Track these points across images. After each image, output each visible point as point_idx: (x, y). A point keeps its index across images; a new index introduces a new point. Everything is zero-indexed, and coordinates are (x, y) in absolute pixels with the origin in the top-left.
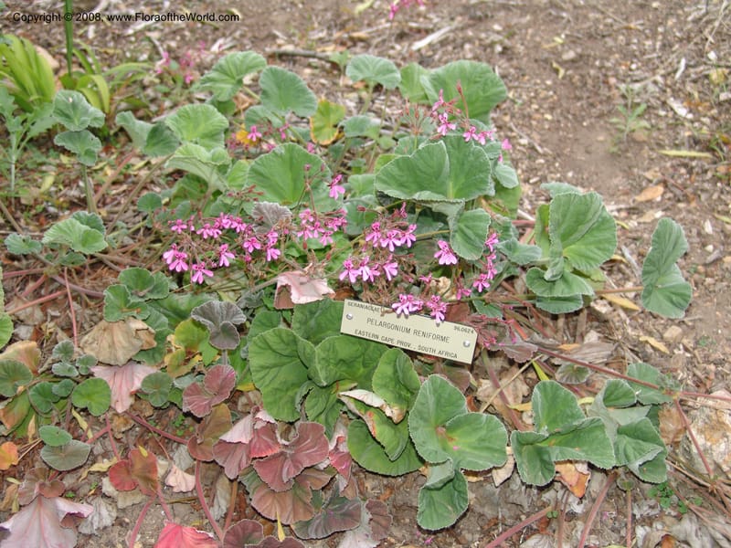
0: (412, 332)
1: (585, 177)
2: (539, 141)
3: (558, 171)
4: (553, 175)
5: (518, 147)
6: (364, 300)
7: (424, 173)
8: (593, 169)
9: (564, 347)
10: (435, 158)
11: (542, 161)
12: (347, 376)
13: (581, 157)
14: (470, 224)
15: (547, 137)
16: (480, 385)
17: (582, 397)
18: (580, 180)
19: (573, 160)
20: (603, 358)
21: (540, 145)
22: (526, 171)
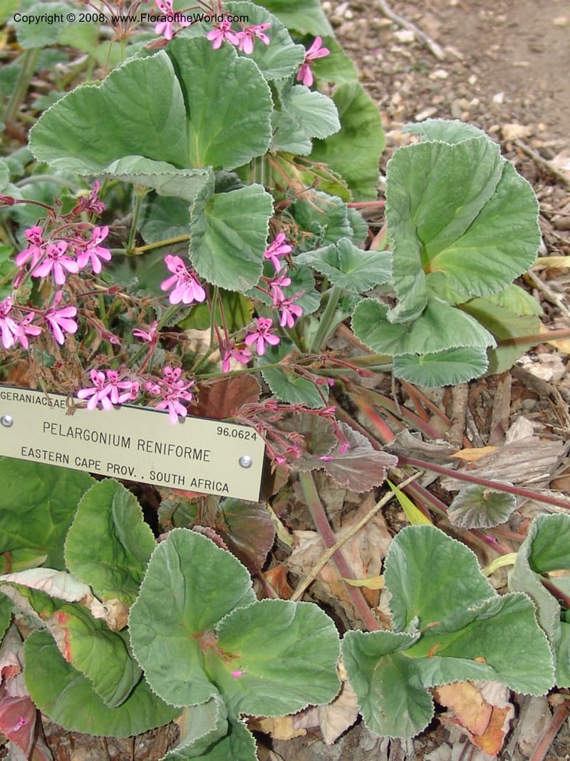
0: (134, 443)
1: (527, 102)
2: (436, 35)
3: (475, 94)
4: (463, 102)
5: (395, 49)
6: (33, 386)
7: (132, 119)
8: (544, 85)
9: (467, 454)
10: (149, 88)
11: (442, 74)
12: (25, 541)
13: (521, 60)
14: (235, 217)
15: (453, 23)
16: (296, 543)
17: (502, 553)
18: (517, 109)
19: (505, 68)
20: (542, 472)
21: (438, 42)
22: (410, 97)
